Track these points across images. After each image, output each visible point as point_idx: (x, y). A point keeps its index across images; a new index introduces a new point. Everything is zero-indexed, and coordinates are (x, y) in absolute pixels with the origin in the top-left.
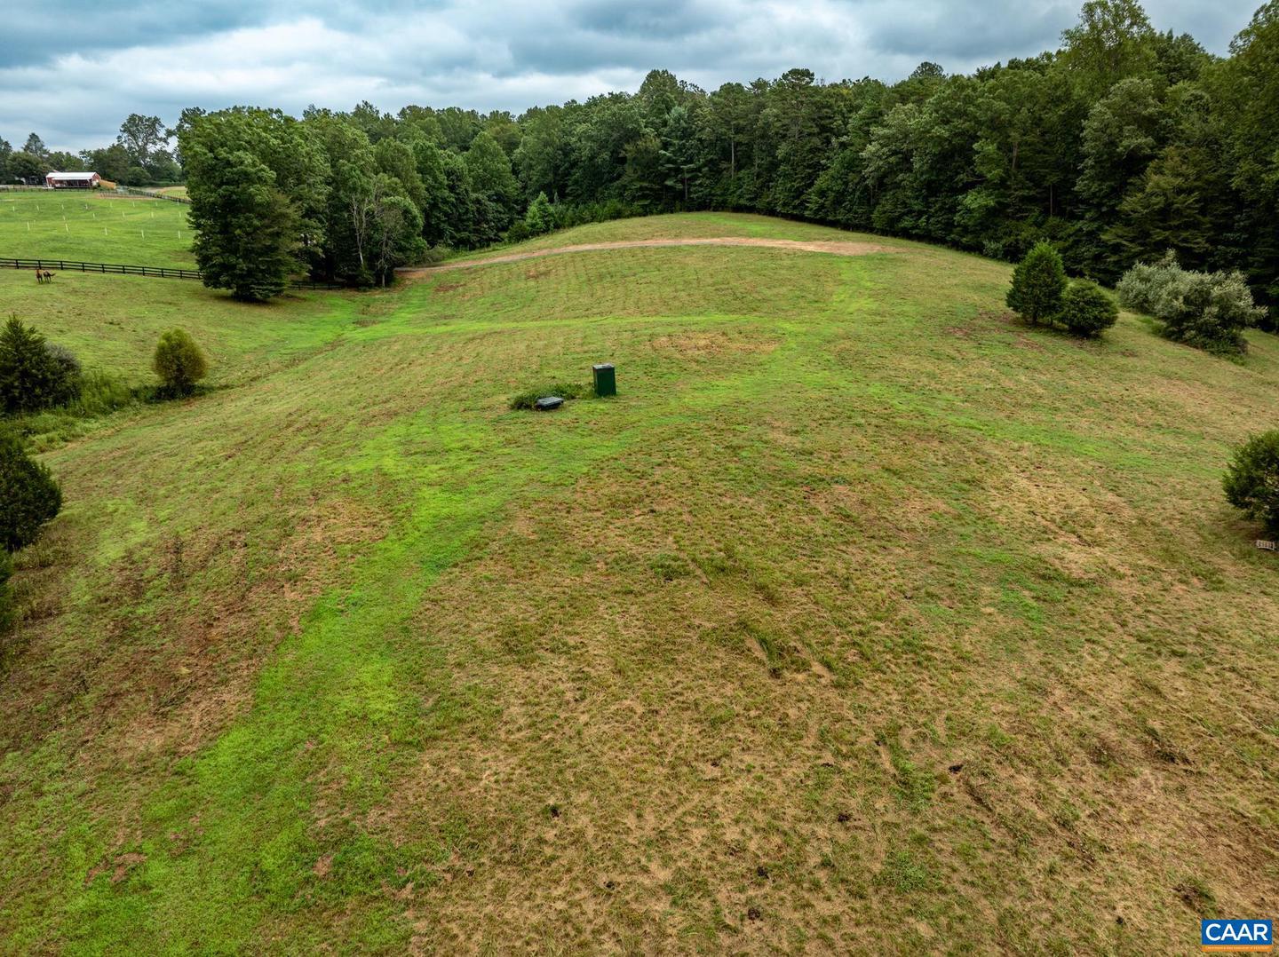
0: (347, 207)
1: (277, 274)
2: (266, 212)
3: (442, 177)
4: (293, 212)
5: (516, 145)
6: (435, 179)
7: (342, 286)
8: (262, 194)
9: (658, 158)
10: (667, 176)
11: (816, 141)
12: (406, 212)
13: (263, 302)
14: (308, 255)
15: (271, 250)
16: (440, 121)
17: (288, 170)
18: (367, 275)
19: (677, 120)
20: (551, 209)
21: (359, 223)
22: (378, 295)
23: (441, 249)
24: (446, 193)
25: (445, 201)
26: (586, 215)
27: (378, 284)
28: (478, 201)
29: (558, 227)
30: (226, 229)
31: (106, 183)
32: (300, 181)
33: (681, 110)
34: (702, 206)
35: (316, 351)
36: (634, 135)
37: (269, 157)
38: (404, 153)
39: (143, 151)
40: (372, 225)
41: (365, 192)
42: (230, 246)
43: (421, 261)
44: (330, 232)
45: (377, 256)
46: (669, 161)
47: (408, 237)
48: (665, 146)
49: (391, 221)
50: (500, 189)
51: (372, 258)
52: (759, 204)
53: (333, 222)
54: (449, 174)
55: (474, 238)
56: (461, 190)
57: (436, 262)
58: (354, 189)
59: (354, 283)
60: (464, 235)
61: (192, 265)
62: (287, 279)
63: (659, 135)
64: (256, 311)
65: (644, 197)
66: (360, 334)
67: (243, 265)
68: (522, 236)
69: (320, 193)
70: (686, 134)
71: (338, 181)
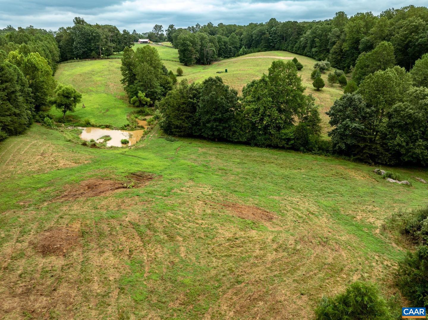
0: (203, 50)
1: (191, 61)
2: (191, 51)
3: (223, 43)
4: (194, 51)
5: (242, 34)
6: (221, 43)
7: (201, 64)
8: (190, 48)
9: (269, 39)
10: (271, 43)
11: (297, 36)
12: (213, 51)
13: (188, 66)
14: (196, 58)
15: (191, 57)
16: (226, 28)
17: (194, 43)
18: (206, 62)
19: (273, 31)
20: (245, 50)
21: (205, 53)
22: (207, 66)
23: (220, 58)
24: (223, 46)
25: (223, 48)
26: (252, 51)
27: (208, 64)
28: (230, 48)
29: (246, 54)
30: (184, 54)
31: (151, 42)
32: (196, 46)
33: (275, 28)
34: (278, 49)
35: (196, 73)
36: (264, 34)
37: (191, 42)
38: (215, 39)
39: (158, 34)
40: (208, 54)
41: (206, 47)
42: (184, 56)
43: (216, 60)
44: (200, 54)
45: (208, 59)
46: (271, 39)
47: (213, 55)
48: (271, 36)
49: (210, 52)
50: (236, 45)
51: (207, 59)
52: (287, 49)
53: (201, 52)
54: (224, 42)
55: (229, 56)
56: (226, 46)
57: (220, 61)
58: (204, 46)
59: (203, 64)
60: (226, 55)
61: (178, 60)
62: (193, 63)
63: (269, 34)
64: (188, 67)
65: (266, 47)
66: (203, 71)
67: (186, 59)
68: (238, 56)
69: (199, 47)
70: (275, 34)
71: (202, 45)
